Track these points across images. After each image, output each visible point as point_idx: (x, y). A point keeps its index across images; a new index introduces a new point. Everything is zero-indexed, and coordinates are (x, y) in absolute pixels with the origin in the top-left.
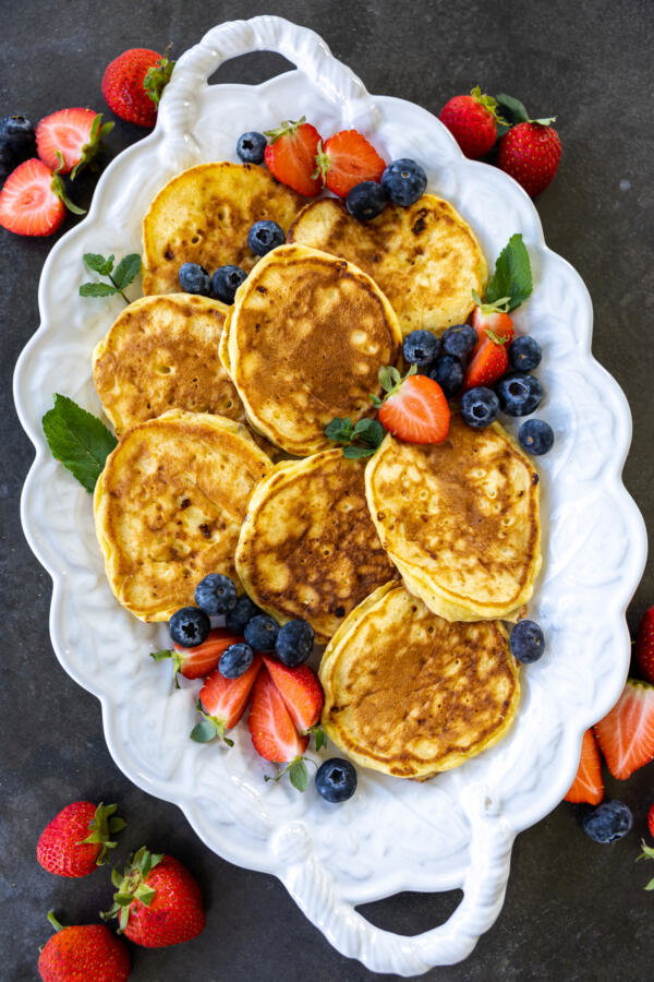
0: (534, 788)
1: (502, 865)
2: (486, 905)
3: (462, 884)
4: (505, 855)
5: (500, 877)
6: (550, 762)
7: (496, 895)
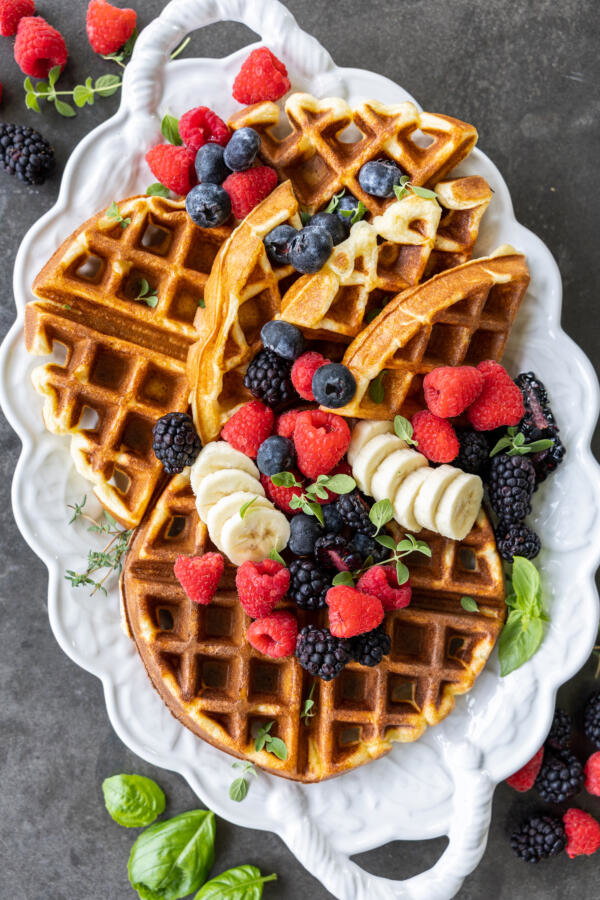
0: (513, 740)
1: (485, 812)
2: (471, 849)
3: (448, 831)
4: (487, 803)
5: (483, 823)
6: (527, 716)
7: (480, 840)
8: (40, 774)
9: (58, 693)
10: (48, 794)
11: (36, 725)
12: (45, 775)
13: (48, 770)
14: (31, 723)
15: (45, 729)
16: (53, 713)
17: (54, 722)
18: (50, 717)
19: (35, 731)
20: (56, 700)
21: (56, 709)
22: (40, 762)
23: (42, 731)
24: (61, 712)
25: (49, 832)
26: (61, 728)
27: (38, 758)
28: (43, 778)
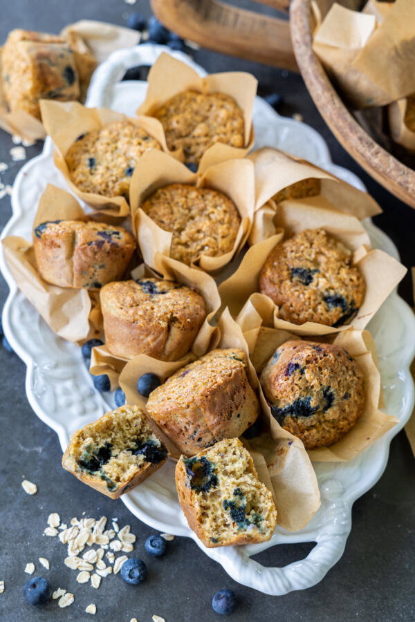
8: (7, 566)
9: (25, 507)
10: (11, 581)
11: (6, 529)
12: (11, 567)
13: (13, 563)
14: (3, 528)
15: (13, 533)
16: (21, 521)
17: (21, 528)
18: (18, 524)
19: (5, 534)
20: (23, 512)
21: (23, 519)
22: (8, 557)
23: (11, 534)
24: (26, 520)
25: (10, 610)
26: (25, 532)
27: (6, 554)
28: (9, 569)
